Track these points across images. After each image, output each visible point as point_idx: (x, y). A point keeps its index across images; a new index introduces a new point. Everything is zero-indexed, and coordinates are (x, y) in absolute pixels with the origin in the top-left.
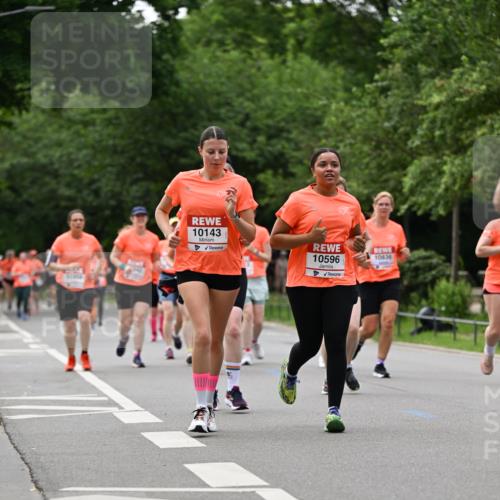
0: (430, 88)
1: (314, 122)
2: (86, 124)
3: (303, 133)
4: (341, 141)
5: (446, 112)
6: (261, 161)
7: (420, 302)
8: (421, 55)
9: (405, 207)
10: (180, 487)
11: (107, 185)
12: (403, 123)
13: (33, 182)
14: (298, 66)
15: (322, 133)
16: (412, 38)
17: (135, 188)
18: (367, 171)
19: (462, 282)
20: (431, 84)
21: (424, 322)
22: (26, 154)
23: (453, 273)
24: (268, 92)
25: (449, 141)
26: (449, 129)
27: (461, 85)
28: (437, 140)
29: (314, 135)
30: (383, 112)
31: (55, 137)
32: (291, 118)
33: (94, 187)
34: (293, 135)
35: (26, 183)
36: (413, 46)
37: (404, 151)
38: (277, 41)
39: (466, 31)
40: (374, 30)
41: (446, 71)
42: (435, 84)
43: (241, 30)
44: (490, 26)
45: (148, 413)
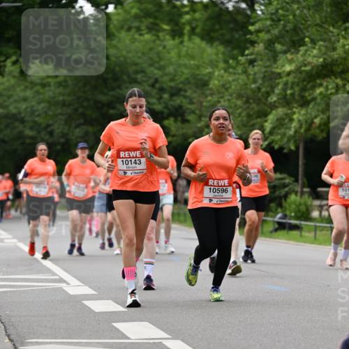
0: (284, 61)
1: (203, 84)
2: (44, 85)
3: (195, 92)
4: (222, 97)
5: (295, 77)
6: (166, 111)
7: (276, 210)
8: (277, 38)
9: (266, 143)
10: (109, 339)
11: (59, 128)
12: (265, 85)
13: (7, 126)
14: (191, 45)
15: (208, 92)
16: (271, 25)
17: (78, 130)
18: (239, 119)
19: (306, 196)
20: (284, 57)
21: (279, 223)
22: (2, 106)
23: (299, 189)
24: (171, 64)
25: (296, 97)
26: (297, 89)
27: (306, 58)
28: (288, 97)
29: (203, 93)
30: (251, 77)
31: (22, 94)
32: (187, 82)
33: (49, 129)
34: (189, 93)
35: (2, 127)
36: (272, 32)
37: (265, 104)
38: (176, 28)
39: (308, 21)
40: (244, 20)
41: (295, 49)
42: (287, 58)
43: (151, 20)
44: (326, 17)
45: (87, 287)
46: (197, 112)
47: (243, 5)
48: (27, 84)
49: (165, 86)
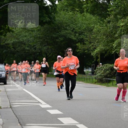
0: (120, 22)
1: (91, 30)
2: (32, 31)
3: (88, 33)
4: (98, 35)
5: (125, 28)
6: (77, 40)
8: (118, 13)
9: (114, 51)
10: (56, 124)
11: (38, 47)
12: (114, 30)
13: (19, 46)
16: (116, 9)
17: (45, 47)
18: (104, 43)
22: (17, 39)
24: (79, 23)
26: (125, 32)
30: (108, 28)
31: (24, 34)
32: (85, 30)
33: (34, 47)
34: (85, 34)
35: (17, 46)
36: (116, 11)
37: (114, 38)
38: (81, 10)
40: (106, 7)
41: (124, 17)
42: (122, 20)
43: (72, 7)
45: (48, 105)
46: (89, 40)
47: (106, 1)
48: (26, 31)
49: (77, 31)
